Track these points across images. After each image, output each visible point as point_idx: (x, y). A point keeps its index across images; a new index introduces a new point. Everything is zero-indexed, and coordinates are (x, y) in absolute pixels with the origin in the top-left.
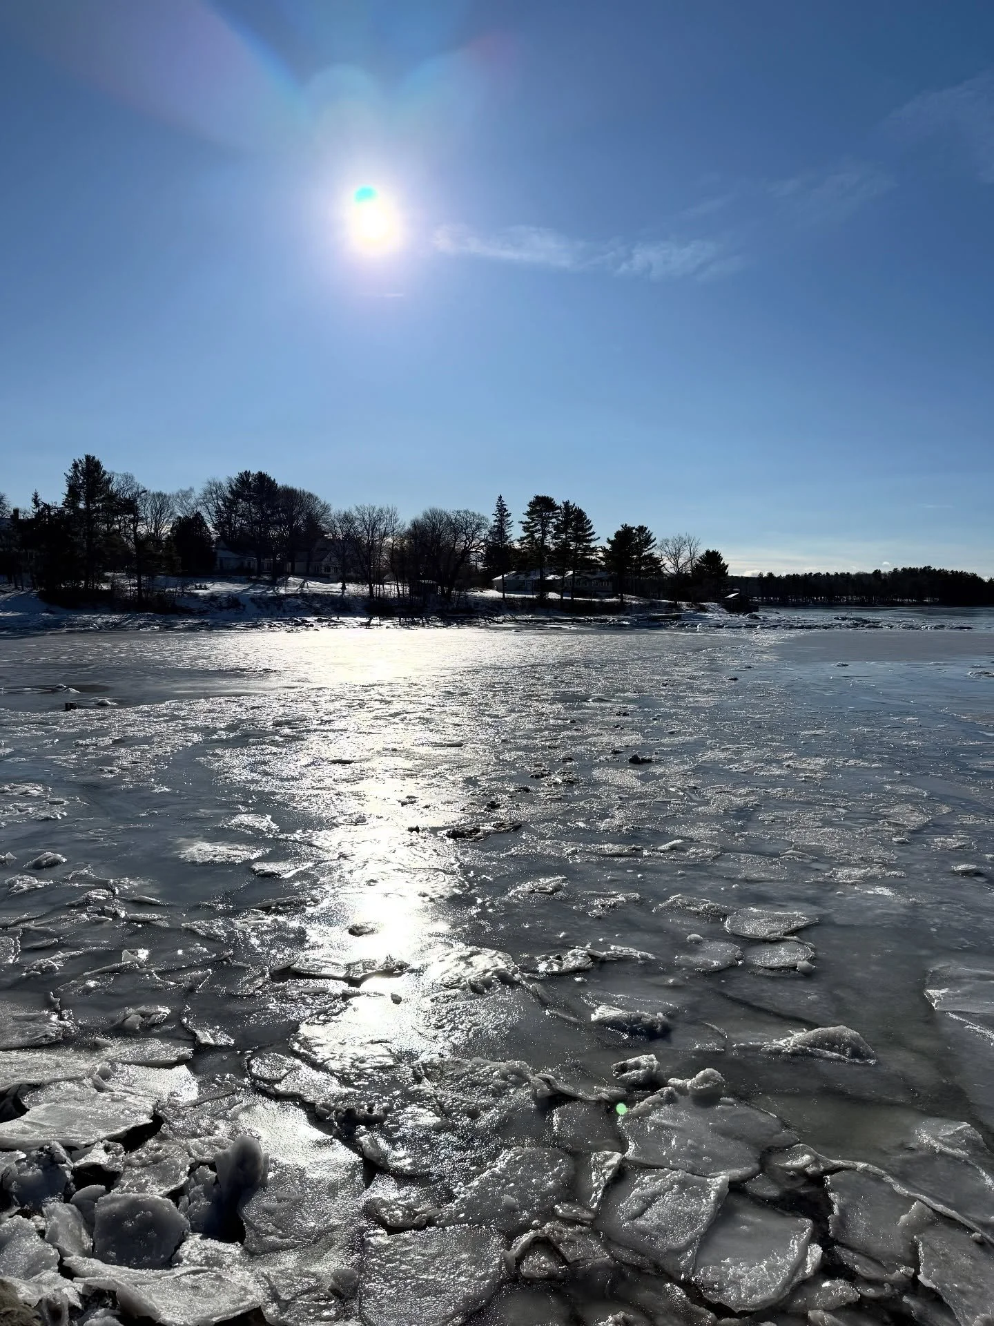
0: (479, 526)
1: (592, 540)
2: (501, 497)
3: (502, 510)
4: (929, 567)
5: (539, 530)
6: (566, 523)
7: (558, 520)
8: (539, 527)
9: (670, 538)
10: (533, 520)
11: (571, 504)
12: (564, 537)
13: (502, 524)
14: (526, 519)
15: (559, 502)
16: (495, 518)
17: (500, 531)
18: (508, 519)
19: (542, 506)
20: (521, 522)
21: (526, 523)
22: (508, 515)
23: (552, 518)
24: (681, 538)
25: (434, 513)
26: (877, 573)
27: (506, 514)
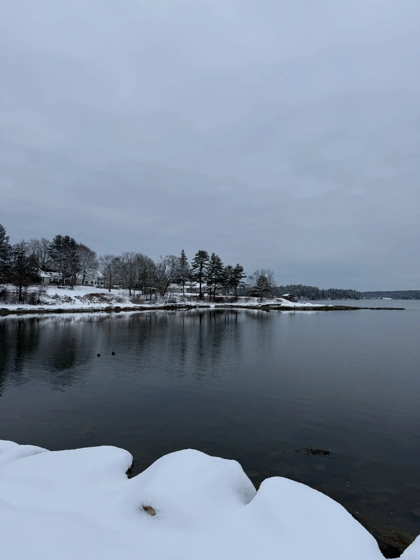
2: (183, 250)
3: (183, 256)
4: (301, 285)
6: (213, 263)
7: (209, 261)
8: (199, 265)
10: (197, 261)
14: (194, 261)
15: (210, 255)
16: (181, 259)
18: (186, 260)
19: (202, 255)
20: (192, 262)
21: (194, 263)
22: (186, 259)
23: (206, 261)
27: (185, 258)
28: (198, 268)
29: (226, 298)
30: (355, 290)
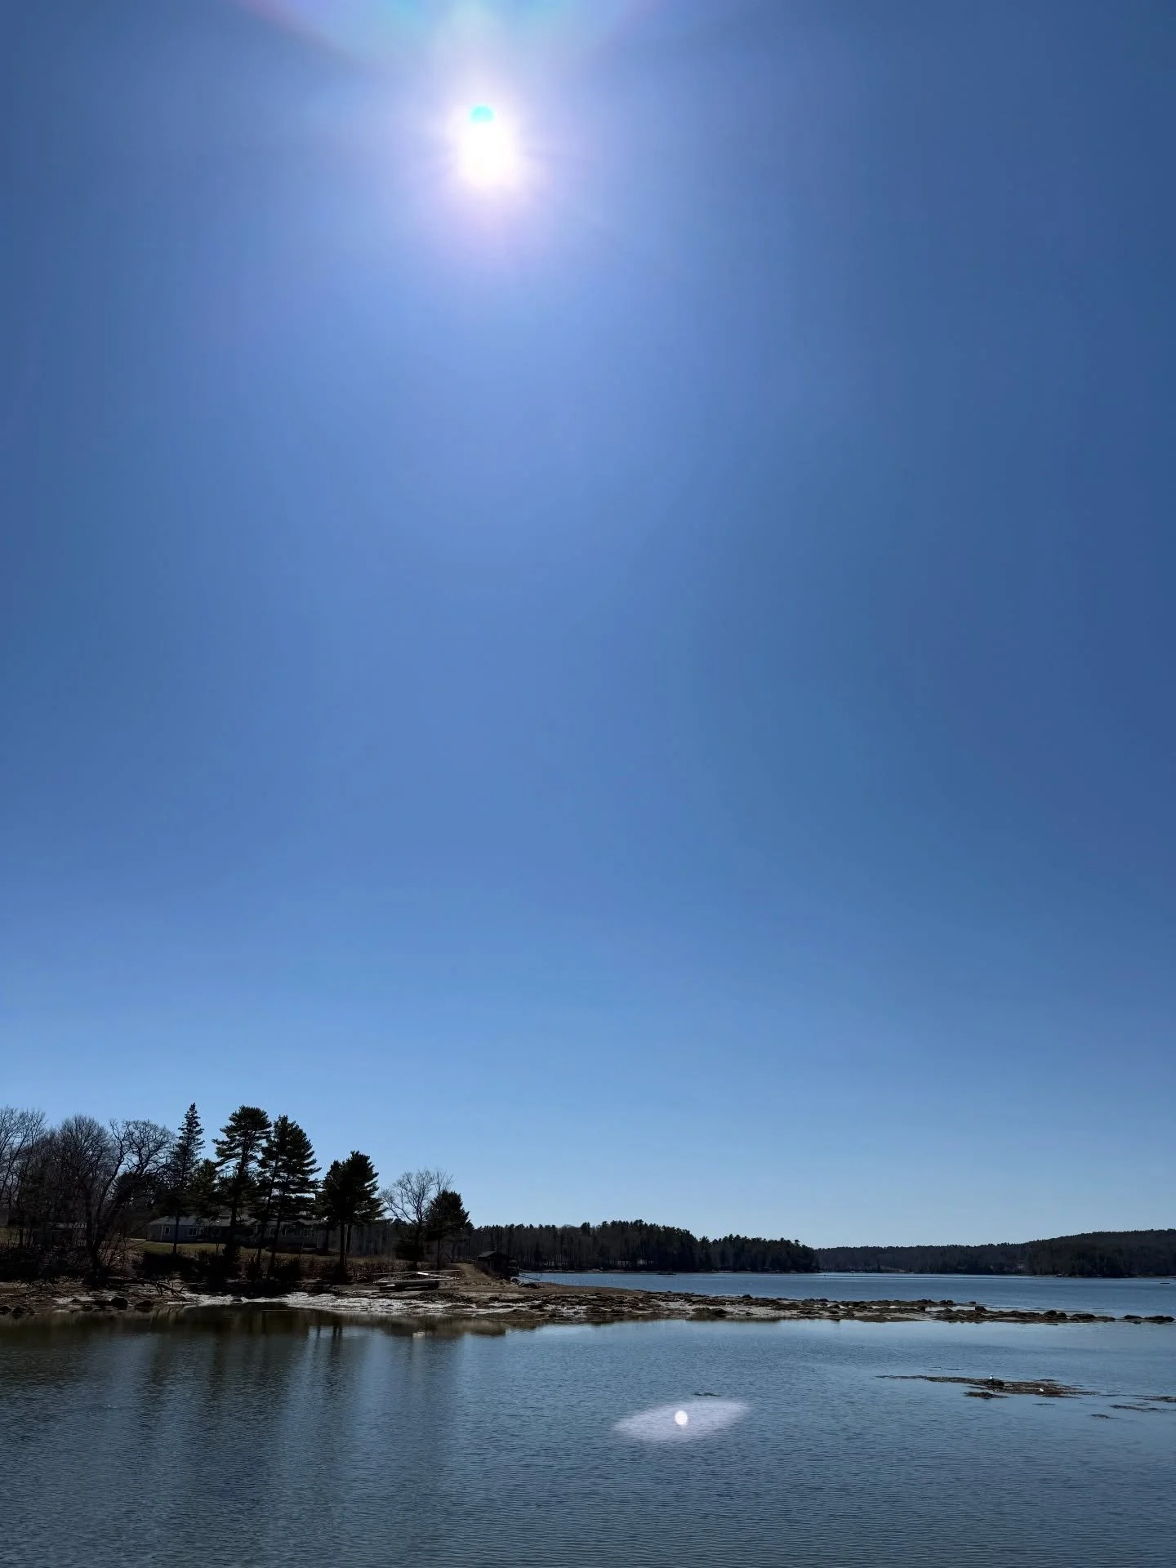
0: (159, 1145)
1: (312, 1171)
2: (193, 1107)
3: (192, 1121)
4: (641, 1221)
5: (238, 1154)
6: (281, 1146)
7: (269, 1140)
8: (239, 1150)
9: (415, 1173)
10: (233, 1139)
11: (289, 1122)
12: (274, 1164)
13: (189, 1144)
14: (224, 1137)
15: (272, 1118)
16: (180, 1133)
17: (184, 1152)
18: (198, 1137)
19: (249, 1121)
20: (215, 1141)
21: (223, 1143)
22: (200, 1132)
23: (259, 1138)
24: (428, 1173)
25: (80, 1122)
26: (586, 1226)
27: (197, 1129)
28: (233, 1162)
29: (312, 1264)
30: (796, 1241)
